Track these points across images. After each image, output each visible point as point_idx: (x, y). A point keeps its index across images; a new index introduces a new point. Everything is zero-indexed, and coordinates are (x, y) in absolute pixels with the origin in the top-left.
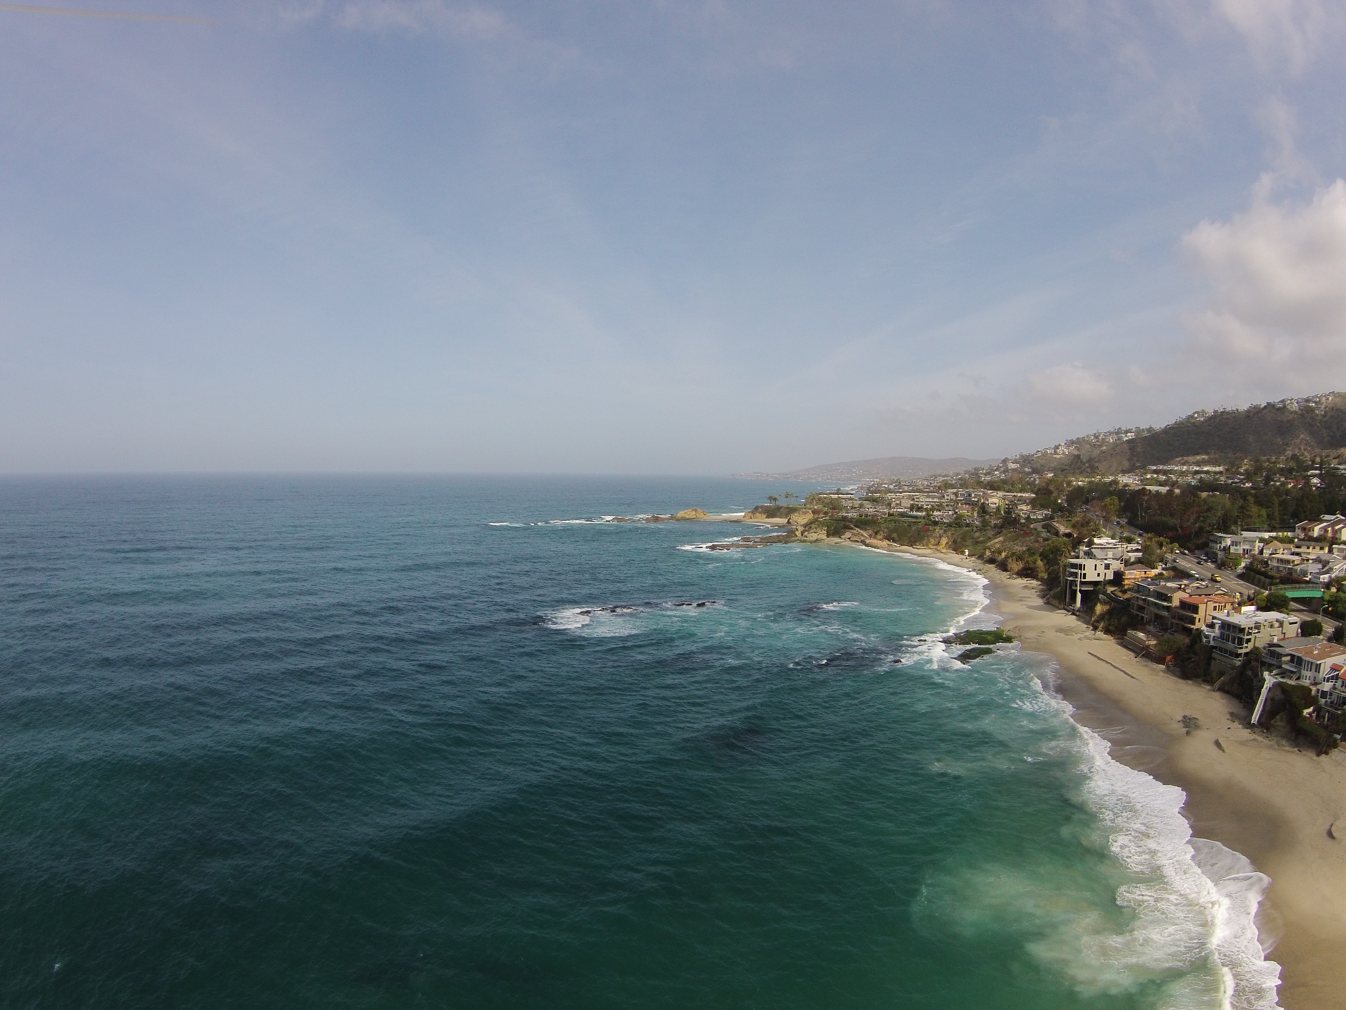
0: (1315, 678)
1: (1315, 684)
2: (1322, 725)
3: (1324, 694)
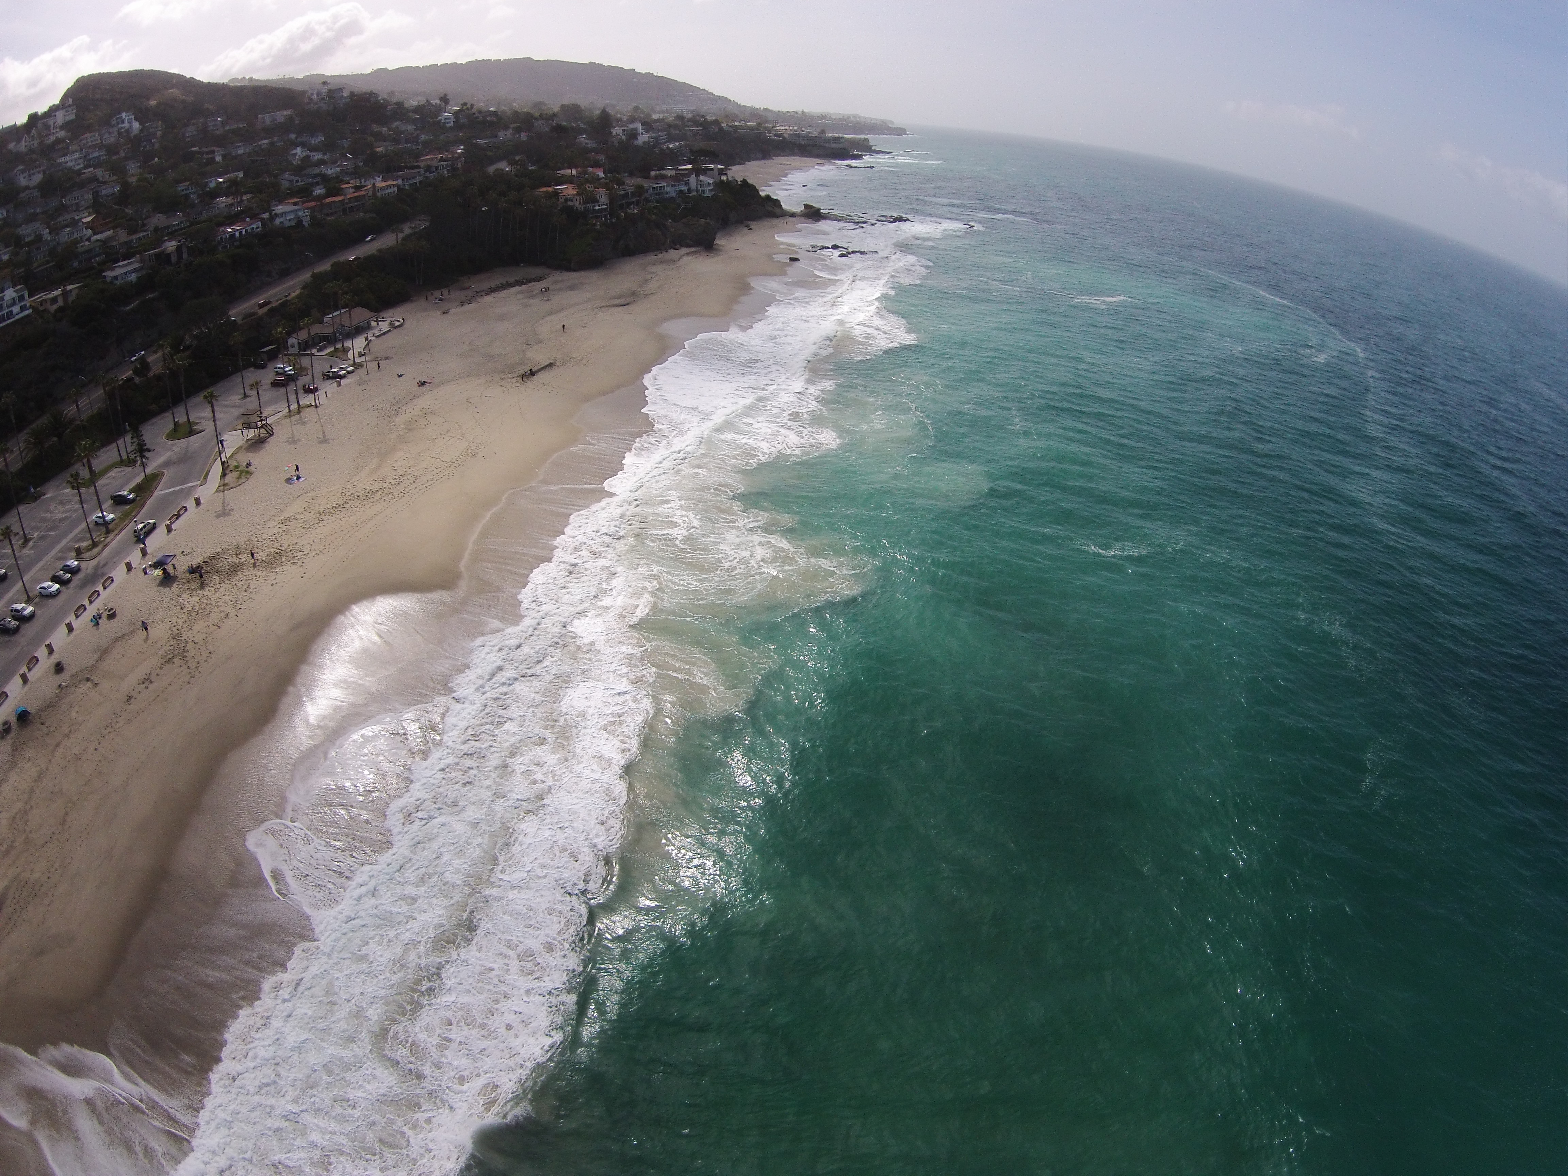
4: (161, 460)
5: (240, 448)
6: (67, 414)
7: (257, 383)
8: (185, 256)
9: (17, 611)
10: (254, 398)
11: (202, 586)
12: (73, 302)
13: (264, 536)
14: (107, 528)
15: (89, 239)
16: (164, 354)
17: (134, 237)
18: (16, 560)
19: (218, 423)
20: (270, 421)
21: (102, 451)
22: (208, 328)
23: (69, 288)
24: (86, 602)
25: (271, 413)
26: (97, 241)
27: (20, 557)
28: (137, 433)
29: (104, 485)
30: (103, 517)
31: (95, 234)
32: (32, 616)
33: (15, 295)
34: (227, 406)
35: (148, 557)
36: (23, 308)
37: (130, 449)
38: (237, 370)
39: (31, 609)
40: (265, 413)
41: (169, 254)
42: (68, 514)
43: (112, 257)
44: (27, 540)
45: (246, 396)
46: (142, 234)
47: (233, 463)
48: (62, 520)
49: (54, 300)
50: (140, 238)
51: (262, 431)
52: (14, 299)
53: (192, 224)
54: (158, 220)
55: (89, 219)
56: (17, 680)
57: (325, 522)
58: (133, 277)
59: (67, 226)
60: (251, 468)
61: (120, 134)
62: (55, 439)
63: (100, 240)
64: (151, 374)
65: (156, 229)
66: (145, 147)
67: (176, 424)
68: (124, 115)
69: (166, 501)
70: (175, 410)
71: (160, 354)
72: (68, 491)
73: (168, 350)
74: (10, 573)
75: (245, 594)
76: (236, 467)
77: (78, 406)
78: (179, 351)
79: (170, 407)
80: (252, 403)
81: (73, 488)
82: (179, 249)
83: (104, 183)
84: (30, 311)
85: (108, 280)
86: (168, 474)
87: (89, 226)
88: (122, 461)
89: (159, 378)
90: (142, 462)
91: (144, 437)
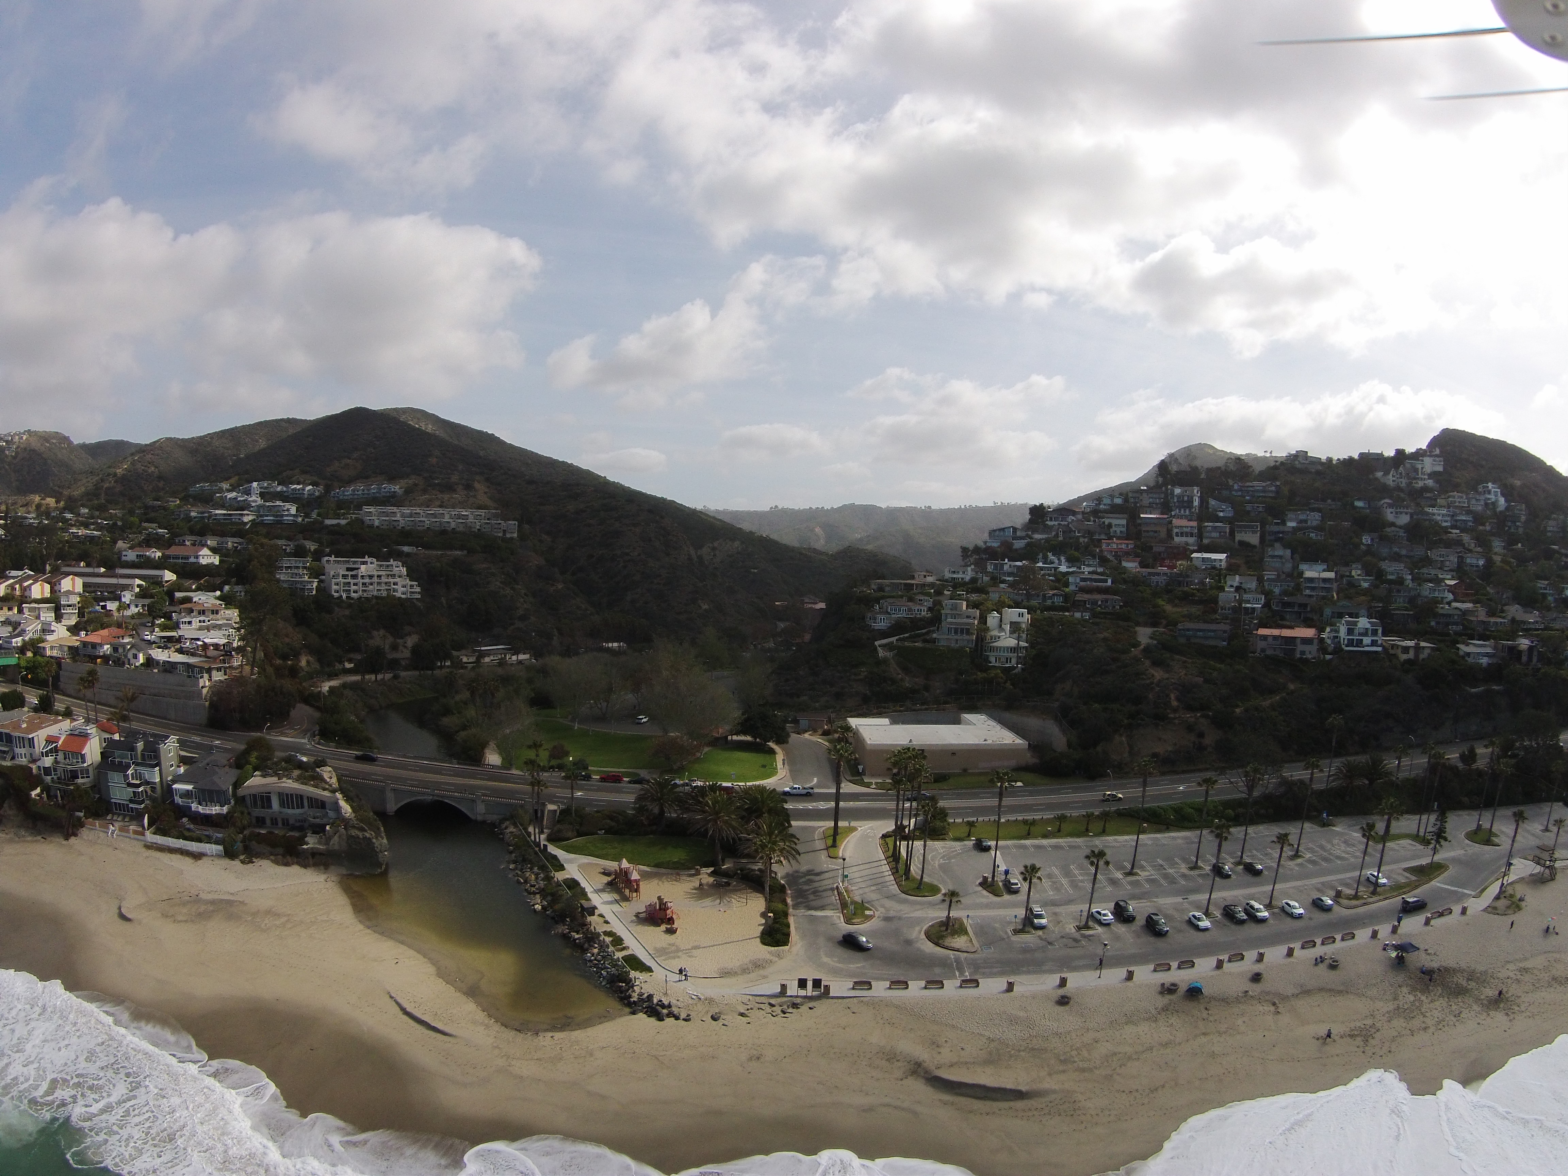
0: (31, 754)
1: (34, 761)
2: (57, 805)
3: (47, 771)
4: (1452, 854)
5: (1523, 878)
6: (1386, 765)
7: (1561, 821)
8: (1535, 659)
9: (1252, 907)
10: (1552, 835)
11: (1426, 990)
12: (1423, 659)
13: (1500, 975)
14: (1375, 889)
15: (1449, 603)
16: (1492, 753)
17: (1492, 620)
18: (1278, 866)
19: (1515, 845)
20: (1558, 864)
21: (1405, 816)
22: (1538, 744)
23: (1423, 644)
24: (1318, 941)
25: (1562, 857)
26: (1456, 608)
27: (1283, 866)
28: (1442, 818)
29: (1392, 849)
30: (1377, 877)
31: (1455, 600)
32: (1263, 921)
33: (1368, 626)
34: (1528, 831)
35: (1396, 936)
36: (1374, 643)
37: (1430, 829)
38: (1550, 798)
39: (1266, 914)
40: (1557, 855)
41: (1520, 652)
42: (1346, 856)
43: (1470, 633)
44: (1296, 856)
45: (1547, 830)
46: (1499, 620)
47: (1510, 891)
48: (1339, 858)
49: (1406, 649)
50: (1497, 623)
51: (1547, 871)
52: (1367, 629)
53: (1545, 629)
54: (1515, 611)
55: (1453, 582)
56: (1212, 961)
57: (1553, 989)
58: (1484, 661)
59: (1430, 581)
60: (1523, 904)
61: (1486, 504)
62: (1367, 782)
63: (1460, 610)
64: (1474, 766)
65: (1513, 620)
66: (1510, 528)
67: (1479, 827)
68: (1490, 485)
69: (1440, 894)
70: (1483, 812)
71: (1490, 749)
72: (1357, 835)
73: (1497, 750)
74: (1265, 872)
75: (1453, 1018)
76: (1512, 896)
77: (1399, 763)
78: (1506, 756)
79: (1480, 807)
80: (1549, 839)
81: (1364, 836)
82: (1531, 648)
83: (1470, 551)
84: (1379, 649)
85: (1461, 653)
86: (1451, 871)
87: (1451, 589)
88: (1418, 835)
89: (1480, 773)
90: (1435, 847)
91: (1447, 825)
